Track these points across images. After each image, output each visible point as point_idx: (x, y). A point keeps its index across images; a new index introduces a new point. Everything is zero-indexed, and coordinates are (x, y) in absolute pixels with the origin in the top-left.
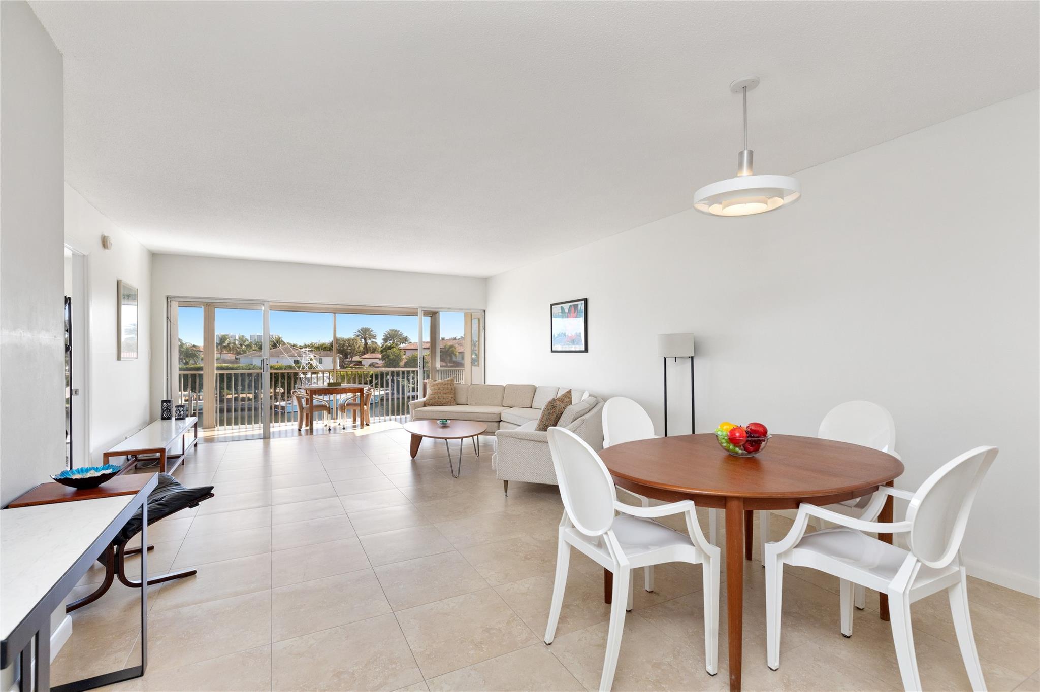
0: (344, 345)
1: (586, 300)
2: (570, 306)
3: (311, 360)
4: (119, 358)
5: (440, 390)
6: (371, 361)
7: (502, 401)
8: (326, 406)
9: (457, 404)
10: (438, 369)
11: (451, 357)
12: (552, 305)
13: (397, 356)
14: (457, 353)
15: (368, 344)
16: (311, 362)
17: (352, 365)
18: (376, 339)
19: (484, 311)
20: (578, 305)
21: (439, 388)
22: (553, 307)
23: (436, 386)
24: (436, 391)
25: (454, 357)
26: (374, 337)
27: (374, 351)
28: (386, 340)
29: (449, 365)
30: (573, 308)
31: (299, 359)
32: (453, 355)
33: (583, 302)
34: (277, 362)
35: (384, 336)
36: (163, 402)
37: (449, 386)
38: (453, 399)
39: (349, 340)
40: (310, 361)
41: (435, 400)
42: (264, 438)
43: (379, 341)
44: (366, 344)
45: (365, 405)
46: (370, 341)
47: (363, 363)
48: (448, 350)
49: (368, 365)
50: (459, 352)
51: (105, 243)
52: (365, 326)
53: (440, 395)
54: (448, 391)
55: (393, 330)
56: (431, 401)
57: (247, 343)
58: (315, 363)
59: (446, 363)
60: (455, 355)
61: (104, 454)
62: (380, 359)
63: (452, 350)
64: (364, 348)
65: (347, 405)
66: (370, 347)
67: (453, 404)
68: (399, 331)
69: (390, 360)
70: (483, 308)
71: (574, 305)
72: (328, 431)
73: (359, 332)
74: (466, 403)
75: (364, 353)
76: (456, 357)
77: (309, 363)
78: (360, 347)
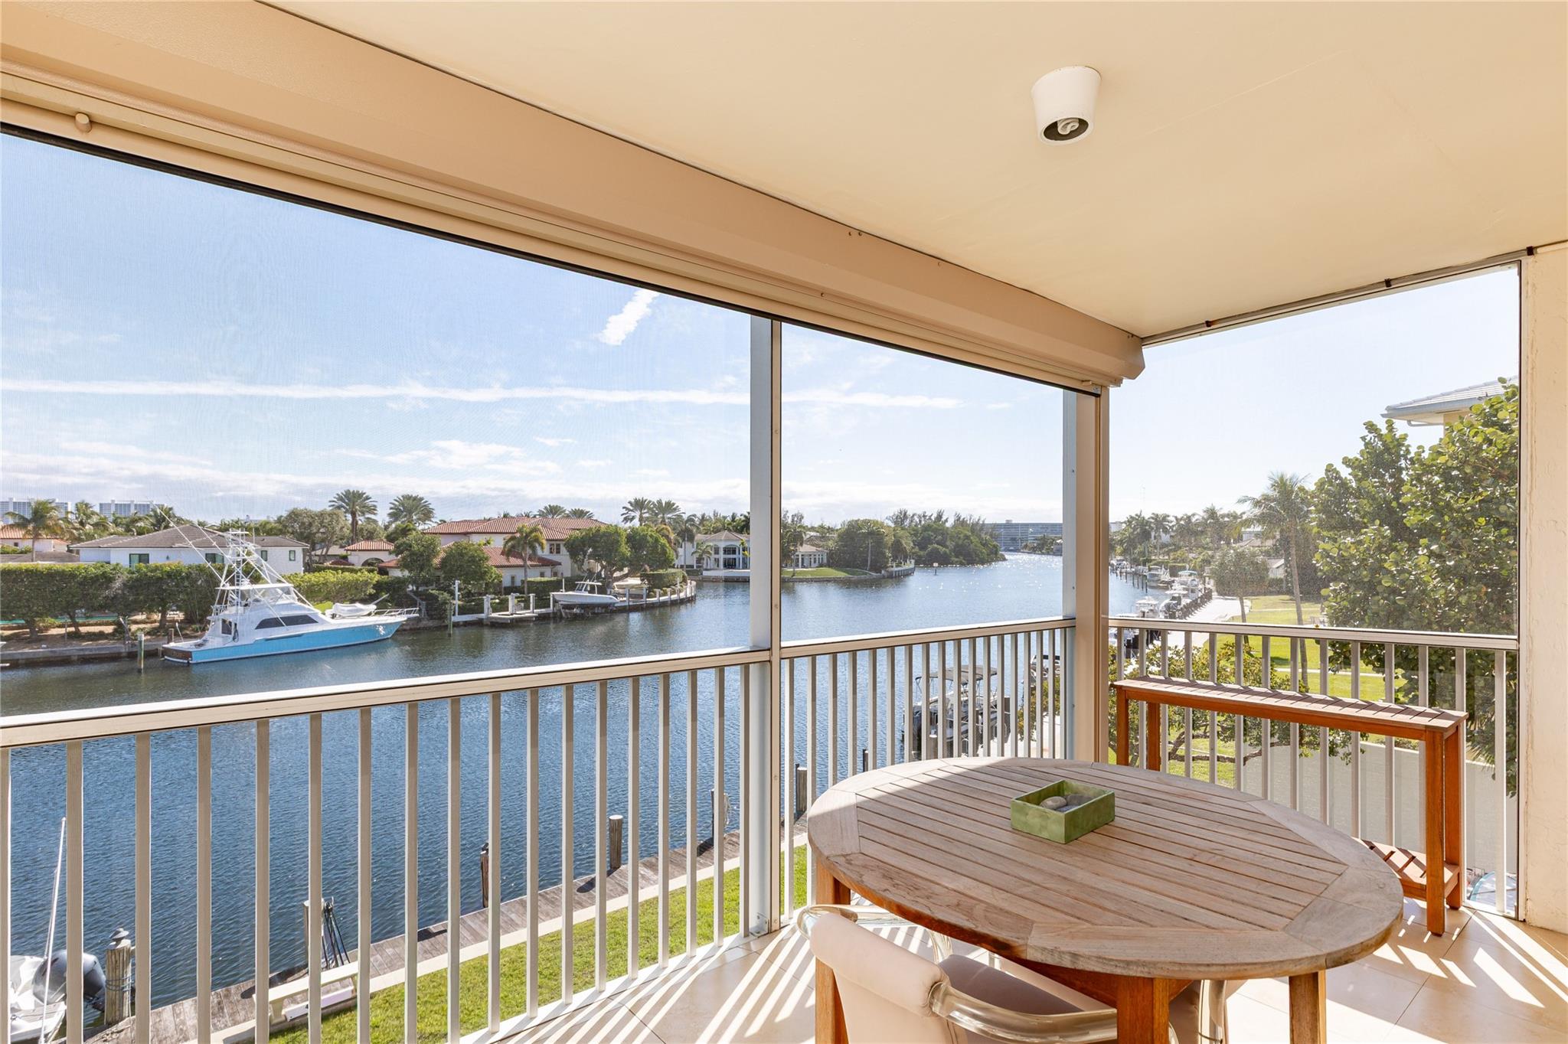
0: (310, 524)
3: (249, 554)
6: (366, 556)
11: (534, 549)
13: (428, 547)
14: (544, 542)
15: (360, 522)
16: (249, 559)
17: (328, 564)
18: (375, 514)
25: (539, 549)
26: (372, 510)
27: (370, 536)
28: (395, 515)
29: (529, 563)
31: (219, 551)
32: (537, 545)
34: (168, 558)
35: (391, 508)
39: (322, 515)
40: (246, 557)
43: (382, 517)
44: (354, 522)
46: (361, 518)
47: (351, 559)
48: (527, 536)
49: (362, 562)
50: (547, 540)
52: (355, 488)
55: (408, 497)
57: (95, 519)
58: (253, 559)
59: (524, 560)
60: (541, 545)
62: (390, 553)
63: (536, 536)
64: (352, 531)
66: (362, 529)
68: (422, 499)
69: (413, 554)
73: (341, 499)
75: (353, 541)
76: (542, 548)
77: (244, 561)
78: (345, 530)
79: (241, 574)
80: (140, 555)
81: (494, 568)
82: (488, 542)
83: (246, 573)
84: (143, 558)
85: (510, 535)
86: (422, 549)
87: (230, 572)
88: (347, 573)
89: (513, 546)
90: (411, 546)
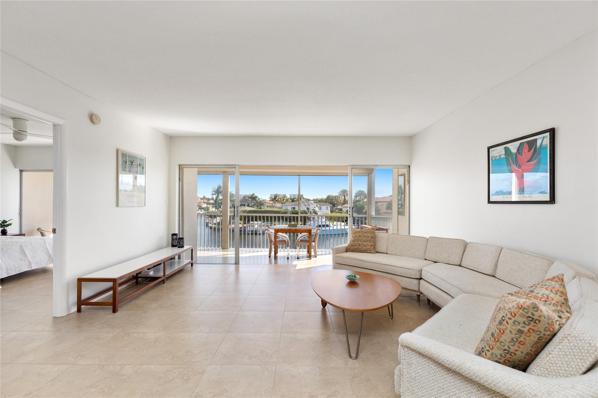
0: (333, 199)
1: (552, 132)
2: (521, 144)
3: (315, 207)
4: (117, 205)
5: (360, 238)
7: (425, 253)
8: (286, 241)
9: (377, 252)
10: (373, 216)
12: (489, 149)
13: (362, 206)
16: (315, 209)
17: (337, 211)
19: (409, 166)
20: (536, 140)
21: (360, 236)
22: (491, 150)
23: (358, 234)
24: (356, 238)
28: (356, 197)
30: (526, 146)
31: (308, 207)
33: (548, 134)
35: (354, 194)
36: (173, 235)
37: (369, 234)
38: (372, 247)
39: (335, 197)
41: (356, 247)
42: (235, 264)
43: (353, 197)
44: (345, 199)
45: (314, 242)
46: (347, 197)
47: (343, 210)
49: (346, 210)
51: (92, 118)
52: (344, 189)
53: (359, 242)
54: (369, 239)
55: (360, 191)
56: (352, 248)
58: (317, 209)
61: (78, 279)
64: (344, 201)
65: (300, 241)
66: (347, 201)
67: (374, 252)
68: (364, 191)
69: (358, 208)
70: (408, 164)
71: (528, 142)
72: (287, 259)
73: (341, 192)
74: (386, 252)
75: (343, 204)
77: (314, 209)
78: (342, 201)
79: (313, 213)
80: (294, 207)
81: (383, 213)
82: (383, 205)
83: (314, 212)
84: (294, 208)
85: (388, 203)
86: (360, 207)
87: (310, 212)
88: (339, 213)
89: (388, 206)
90: (357, 206)
